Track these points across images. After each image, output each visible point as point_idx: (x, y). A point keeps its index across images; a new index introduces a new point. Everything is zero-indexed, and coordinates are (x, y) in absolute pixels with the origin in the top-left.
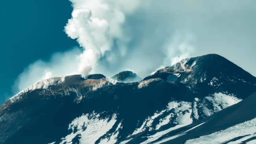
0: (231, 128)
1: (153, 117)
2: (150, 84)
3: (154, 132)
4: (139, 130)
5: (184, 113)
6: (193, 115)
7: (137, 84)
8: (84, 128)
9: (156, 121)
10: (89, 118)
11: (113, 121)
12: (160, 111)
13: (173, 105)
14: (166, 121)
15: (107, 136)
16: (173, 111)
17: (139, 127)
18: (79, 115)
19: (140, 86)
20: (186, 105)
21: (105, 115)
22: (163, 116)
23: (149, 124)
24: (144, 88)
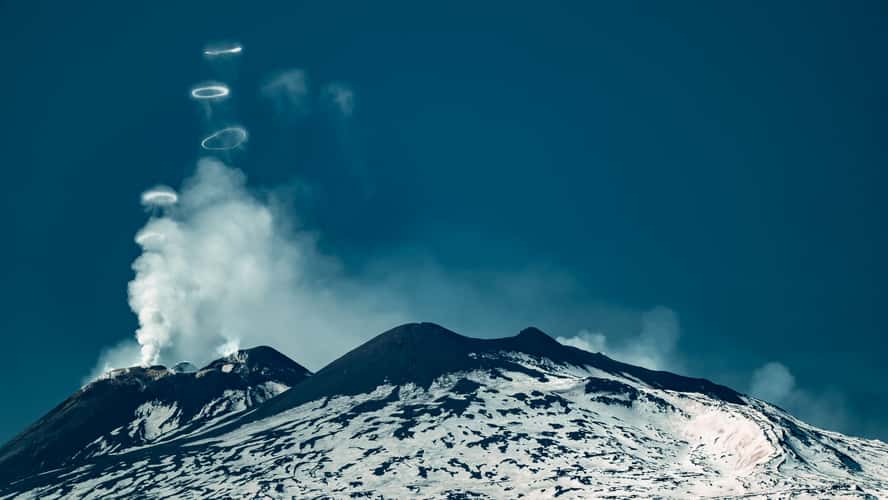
0: (281, 414)
1: (210, 405)
2: (207, 374)
3: (211, 418)
4: (198, 416)
5: (238, 400)
6: (246, 402)
7: (195, 374)
8: (149, 414)
9: (213, 408)
10: (153, 405)
11: (174, 409)
12: (216, 398)
13: (229, 393)
14: (222, 408)
15: (169, 421)
16: (228, 398)
17: (198, 413)
18: (144, 403)
19: (197, 376)
20: (240, 394)
21: (167, 403)
22: (220, 404)
23: (206, 411)
24: (201, 378)
